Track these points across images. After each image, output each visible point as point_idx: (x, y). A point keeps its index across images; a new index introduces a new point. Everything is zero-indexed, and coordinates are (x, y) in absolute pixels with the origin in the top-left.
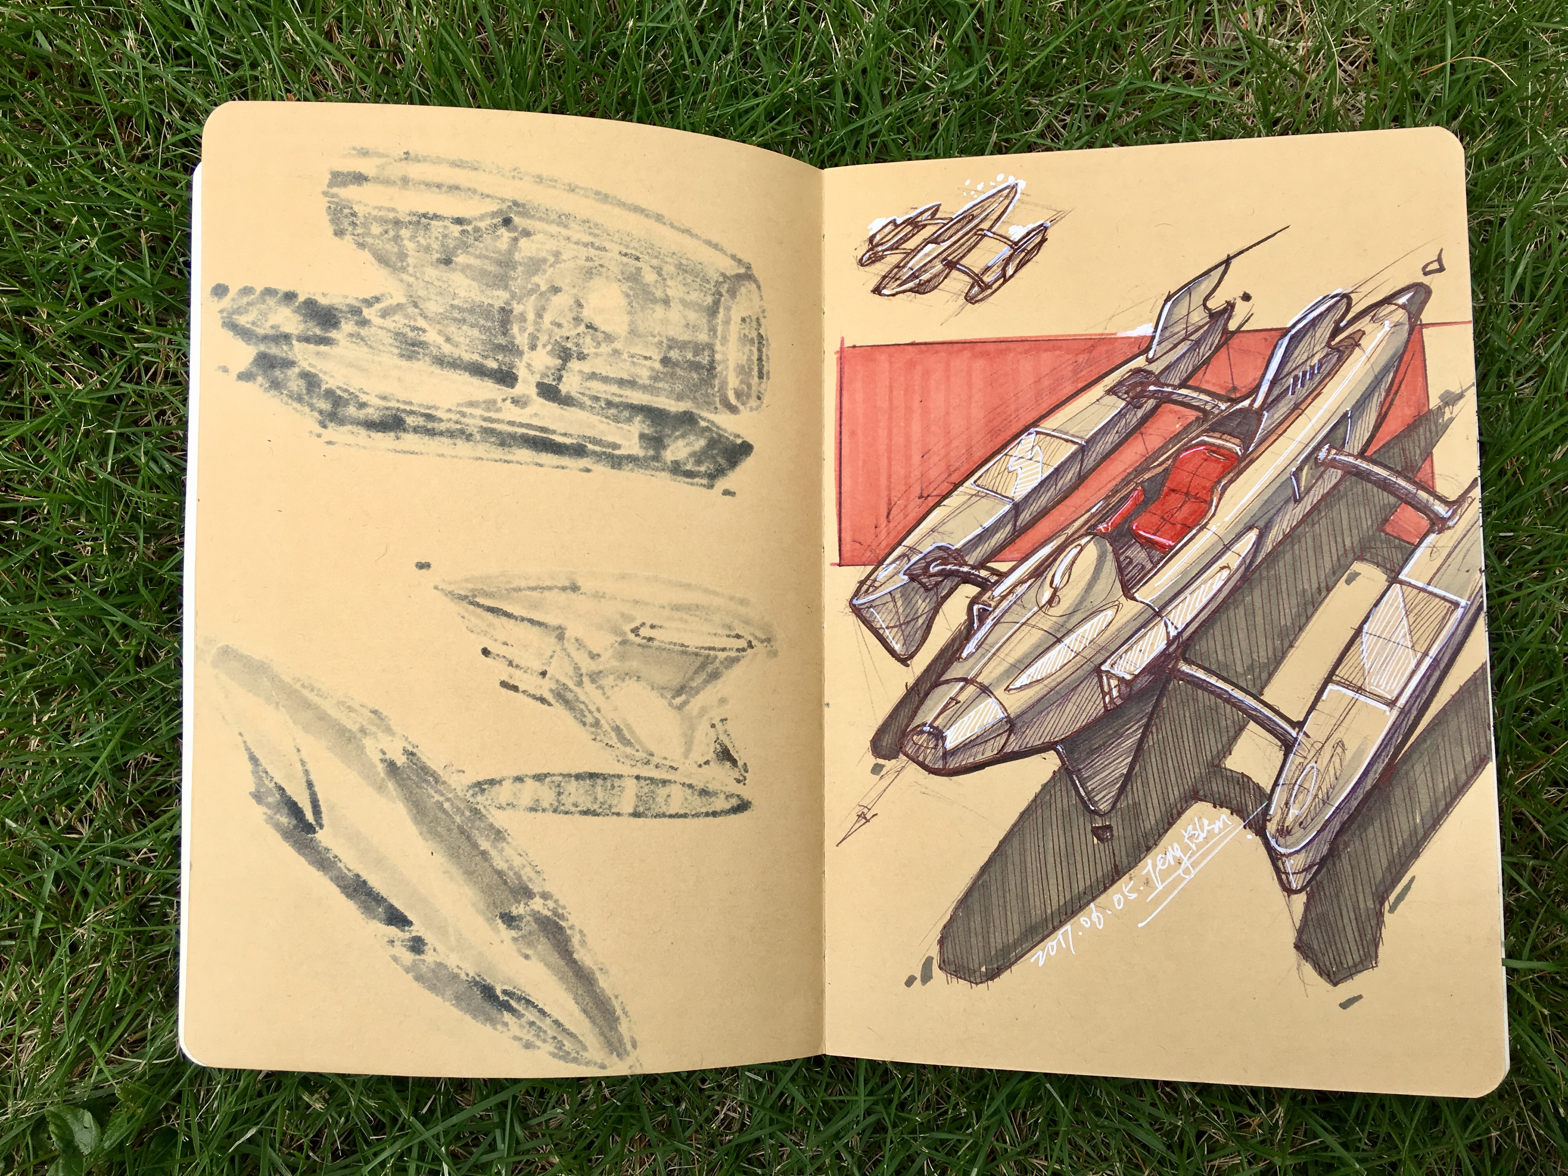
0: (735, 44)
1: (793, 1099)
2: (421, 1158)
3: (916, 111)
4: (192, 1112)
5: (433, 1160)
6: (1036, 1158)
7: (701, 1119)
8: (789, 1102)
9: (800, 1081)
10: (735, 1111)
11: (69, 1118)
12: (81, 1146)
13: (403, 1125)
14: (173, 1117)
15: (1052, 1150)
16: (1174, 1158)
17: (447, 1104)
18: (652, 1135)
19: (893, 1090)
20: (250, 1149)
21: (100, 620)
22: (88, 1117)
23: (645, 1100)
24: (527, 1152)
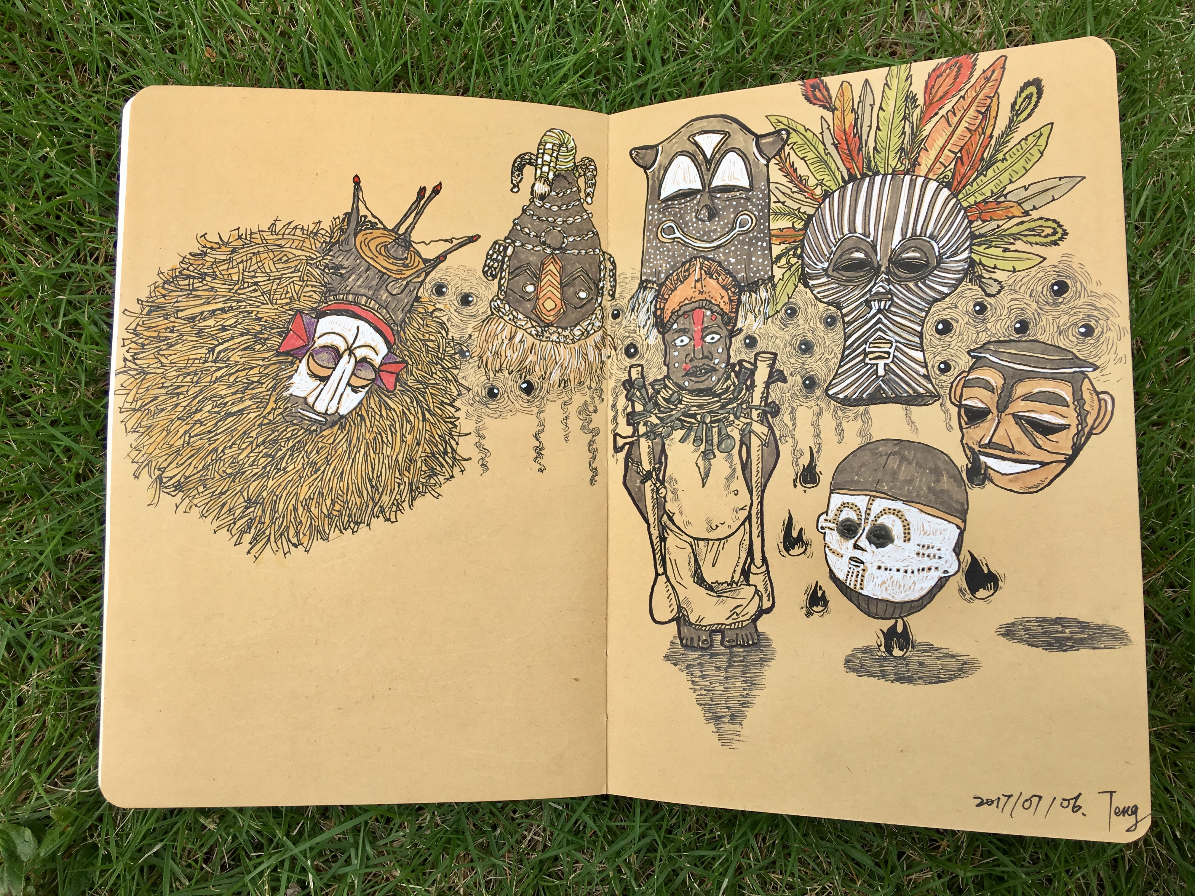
0: (551, 18)
1: (585, 827)
2: (292, 869)
3: (688, 72)
4: (111, 831)
5: (300, 872)
6: (773, 872)
7: (512, 841)
8: (581, 828)
9: (591, 811)
10: (539, 835)
11: (13, 834)
12: (22, 856)
13: (278, 844)
14: (96, 835)
15: (786, 866)
16: (881, 872)
17: (313, 828)
18: (474, 853)
19: (662, 819)
20: (155, 861)
21: (49, 445)
22: (28, 833)
23: (468, 826)
24: (376, 866)
